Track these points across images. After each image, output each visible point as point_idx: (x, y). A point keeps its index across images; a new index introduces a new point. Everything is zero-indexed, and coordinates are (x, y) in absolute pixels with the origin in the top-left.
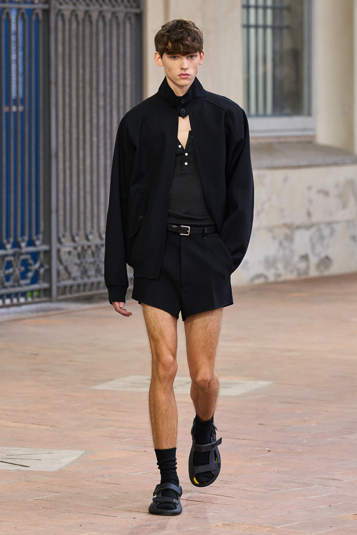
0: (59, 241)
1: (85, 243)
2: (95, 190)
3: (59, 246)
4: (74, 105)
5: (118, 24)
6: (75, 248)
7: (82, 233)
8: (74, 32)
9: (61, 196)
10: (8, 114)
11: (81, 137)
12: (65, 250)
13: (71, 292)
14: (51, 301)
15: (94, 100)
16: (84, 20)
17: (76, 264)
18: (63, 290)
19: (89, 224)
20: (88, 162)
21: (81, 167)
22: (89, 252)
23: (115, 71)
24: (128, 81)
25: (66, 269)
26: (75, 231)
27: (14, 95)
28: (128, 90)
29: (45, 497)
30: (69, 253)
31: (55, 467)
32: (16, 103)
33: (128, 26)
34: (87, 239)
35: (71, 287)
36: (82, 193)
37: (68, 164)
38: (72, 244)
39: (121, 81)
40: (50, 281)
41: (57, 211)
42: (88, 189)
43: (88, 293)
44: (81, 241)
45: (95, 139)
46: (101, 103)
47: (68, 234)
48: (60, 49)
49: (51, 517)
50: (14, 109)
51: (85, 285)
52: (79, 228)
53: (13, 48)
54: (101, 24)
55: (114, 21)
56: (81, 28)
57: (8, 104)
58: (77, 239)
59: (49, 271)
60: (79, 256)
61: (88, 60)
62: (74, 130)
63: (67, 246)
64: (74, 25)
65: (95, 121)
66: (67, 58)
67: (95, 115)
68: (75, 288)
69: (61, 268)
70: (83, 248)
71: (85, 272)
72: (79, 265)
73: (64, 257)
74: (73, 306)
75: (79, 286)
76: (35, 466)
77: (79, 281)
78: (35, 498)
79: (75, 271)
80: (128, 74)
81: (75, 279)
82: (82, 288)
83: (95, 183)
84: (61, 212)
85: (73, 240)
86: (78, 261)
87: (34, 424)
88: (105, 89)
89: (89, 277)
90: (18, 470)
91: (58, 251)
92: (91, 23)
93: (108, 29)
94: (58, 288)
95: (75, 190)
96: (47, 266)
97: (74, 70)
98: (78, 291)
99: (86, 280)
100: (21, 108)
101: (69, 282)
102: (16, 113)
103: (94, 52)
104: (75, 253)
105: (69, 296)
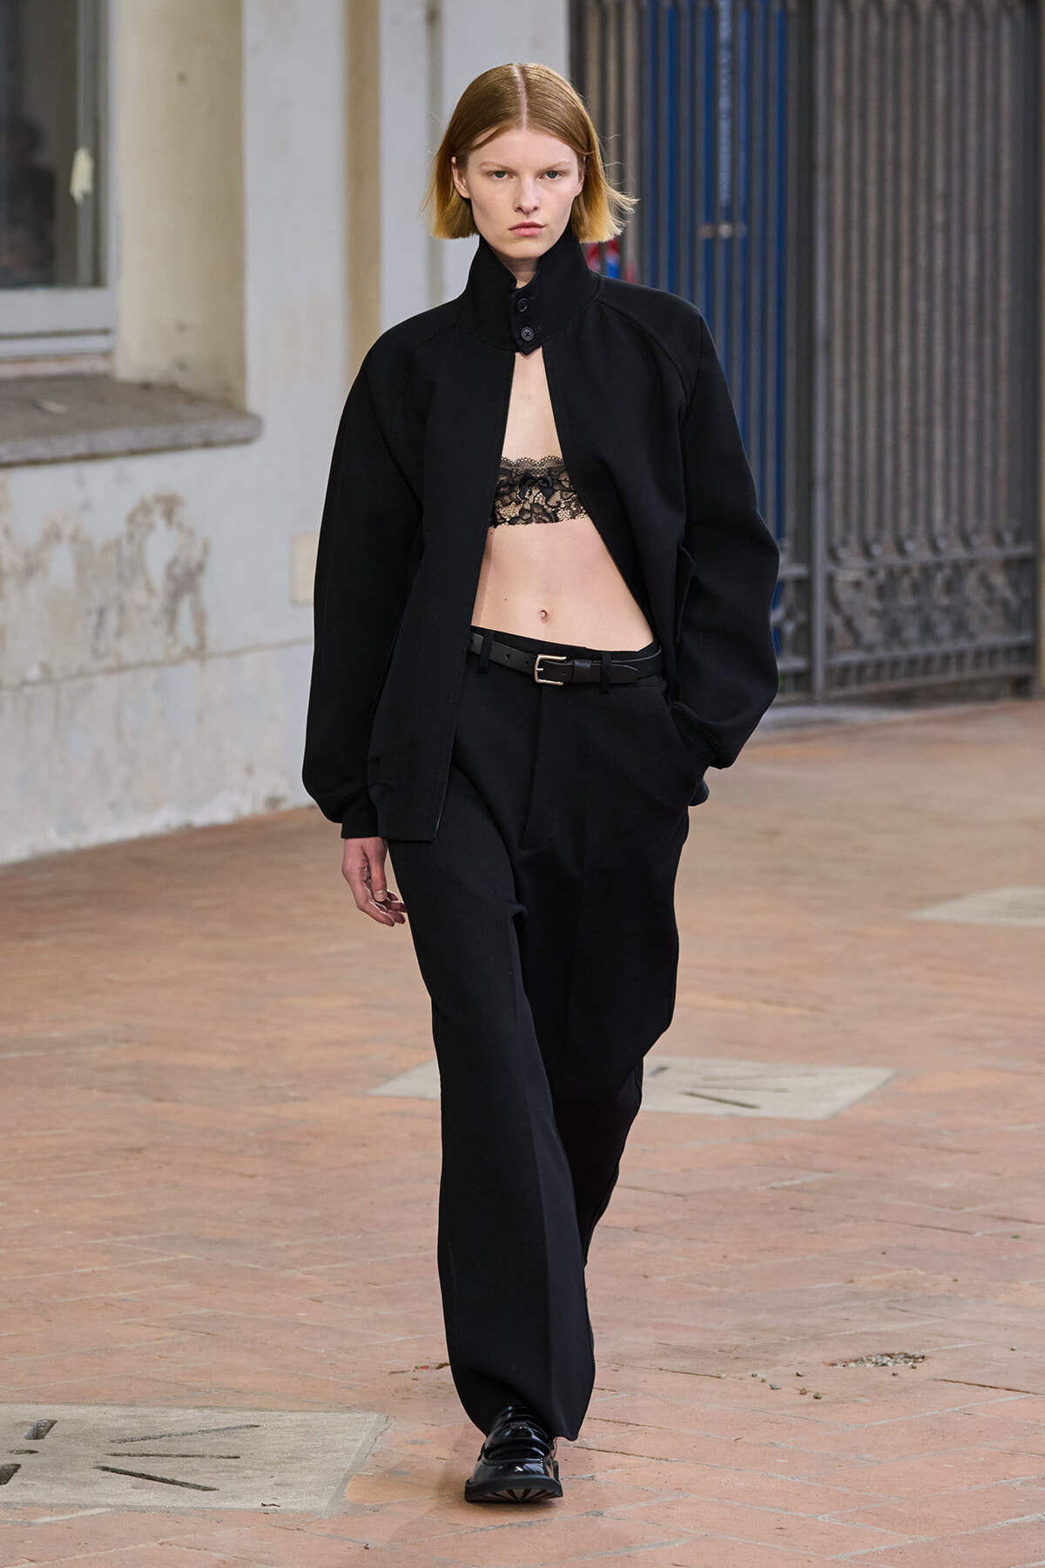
0: (832, 554)
1: (895, 560)
2: (922, 432)
3: (832, 568)
4: (872, 221)
5: (982, 24)
6: (872, 573)
7: (888, 536)
8: (873, 42)
9: (838, 447)
10: (711, 243)
11: (888, 300)
12: (846, 576)
13: (860, 680)
14: (810, 701)
15: (922, 209)
16: (898, 15)
17: (873, 613)
18: (841, 676)
19: (905, 515)
20: (905, 360)
21: (888, 376)
22: (906, 583)
23: (972, 139)
24: (1006, 165)
25: (849, 623)
26: (871, 531)
27: (724, 195)
28: (1005, 186)
29: (798, 1182)
30: (857, 585)
31: (821, 1110)
32: (729, 218)
33: (1006, 27)
34: (901, 549)
35: (861, 668)
36: (889, 439)
37: (855, 366)
38: (863, 563)
39: (989, 164)
40: (809, 653)
41: (829, 480)
42: (905, 428)
43: (902, 683)
44: (884, 554)
45: (922, 306)
46: (939, 217)
47: (853, 538)
48: (839, 84)
49: (812, 1230)
50: (725, 230)
51: (895, 664)
52: (880, 523)
53: (724, 81)
54: (940, 22)
55: (972, 16)
56: (890, 35)
57: (711, 219)
58: (876, 550)
59: (806, 629)
60: (881, 592)
61: (906, 112)
62: (872, 285)
63: (852, 569)
64: (874, 26)
65: (922, 261)
66: (855, 108)
67: (922, 247)
68: (869, 671)
69: (837, 621)
70: (891, 573)
71: (894, 633)
72: (881, 615)
73: (845, 595)
74: (864, 715)
75: (879, 665)
76: (771, 1107)
77: (881, 654)
78: (774, 1185)
79: (870, 629)
80: (1006, 145)
81: (870, 648)
82: (886, 672)
83: (921, 414)
84: (838, 484)
85: (867, 552)
86: (875, 604)
87: (767, 1002)
88: (948, 184)
89: (904, 644)
90: (730, 1115)
91: (830, 579)
92: (915, 19)
93: (956, 34)
94: (829, 671)
95: (872, 430)
96: (801, 617)
97: (873, 136)
98: (877, 678)
99: (898, 652)
100: (741, 229)
101: (855, 657)
102: (729, 242)
103: (923, 91)
104: (870, 584)
105: (854, 689)
